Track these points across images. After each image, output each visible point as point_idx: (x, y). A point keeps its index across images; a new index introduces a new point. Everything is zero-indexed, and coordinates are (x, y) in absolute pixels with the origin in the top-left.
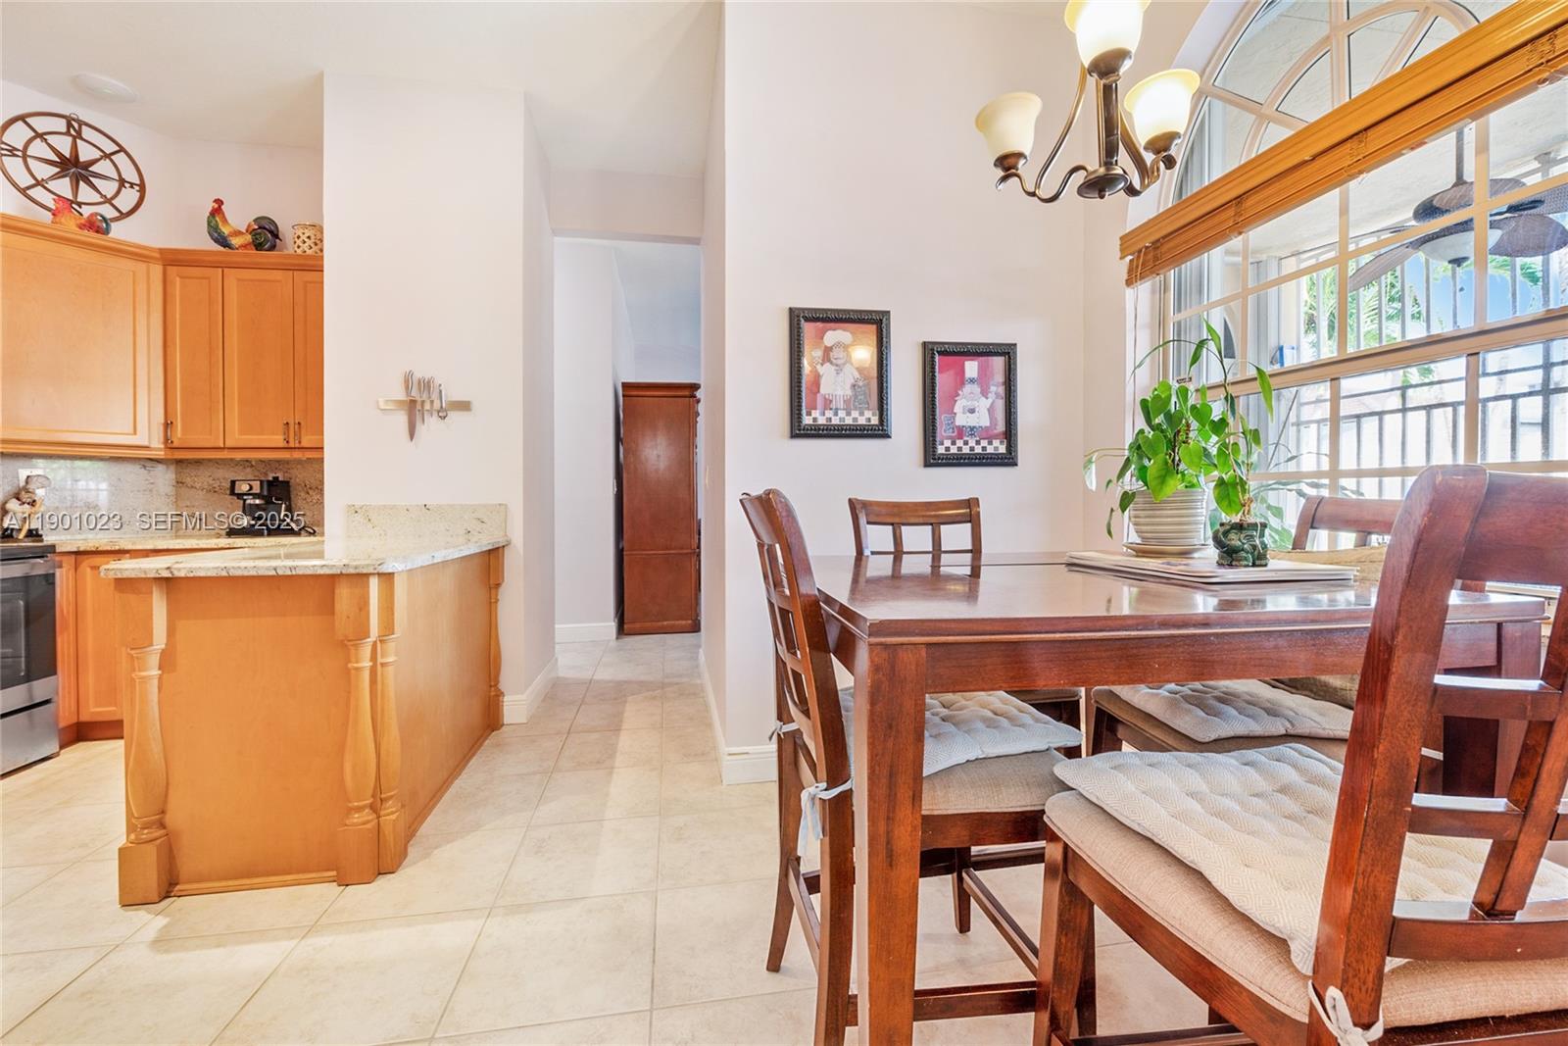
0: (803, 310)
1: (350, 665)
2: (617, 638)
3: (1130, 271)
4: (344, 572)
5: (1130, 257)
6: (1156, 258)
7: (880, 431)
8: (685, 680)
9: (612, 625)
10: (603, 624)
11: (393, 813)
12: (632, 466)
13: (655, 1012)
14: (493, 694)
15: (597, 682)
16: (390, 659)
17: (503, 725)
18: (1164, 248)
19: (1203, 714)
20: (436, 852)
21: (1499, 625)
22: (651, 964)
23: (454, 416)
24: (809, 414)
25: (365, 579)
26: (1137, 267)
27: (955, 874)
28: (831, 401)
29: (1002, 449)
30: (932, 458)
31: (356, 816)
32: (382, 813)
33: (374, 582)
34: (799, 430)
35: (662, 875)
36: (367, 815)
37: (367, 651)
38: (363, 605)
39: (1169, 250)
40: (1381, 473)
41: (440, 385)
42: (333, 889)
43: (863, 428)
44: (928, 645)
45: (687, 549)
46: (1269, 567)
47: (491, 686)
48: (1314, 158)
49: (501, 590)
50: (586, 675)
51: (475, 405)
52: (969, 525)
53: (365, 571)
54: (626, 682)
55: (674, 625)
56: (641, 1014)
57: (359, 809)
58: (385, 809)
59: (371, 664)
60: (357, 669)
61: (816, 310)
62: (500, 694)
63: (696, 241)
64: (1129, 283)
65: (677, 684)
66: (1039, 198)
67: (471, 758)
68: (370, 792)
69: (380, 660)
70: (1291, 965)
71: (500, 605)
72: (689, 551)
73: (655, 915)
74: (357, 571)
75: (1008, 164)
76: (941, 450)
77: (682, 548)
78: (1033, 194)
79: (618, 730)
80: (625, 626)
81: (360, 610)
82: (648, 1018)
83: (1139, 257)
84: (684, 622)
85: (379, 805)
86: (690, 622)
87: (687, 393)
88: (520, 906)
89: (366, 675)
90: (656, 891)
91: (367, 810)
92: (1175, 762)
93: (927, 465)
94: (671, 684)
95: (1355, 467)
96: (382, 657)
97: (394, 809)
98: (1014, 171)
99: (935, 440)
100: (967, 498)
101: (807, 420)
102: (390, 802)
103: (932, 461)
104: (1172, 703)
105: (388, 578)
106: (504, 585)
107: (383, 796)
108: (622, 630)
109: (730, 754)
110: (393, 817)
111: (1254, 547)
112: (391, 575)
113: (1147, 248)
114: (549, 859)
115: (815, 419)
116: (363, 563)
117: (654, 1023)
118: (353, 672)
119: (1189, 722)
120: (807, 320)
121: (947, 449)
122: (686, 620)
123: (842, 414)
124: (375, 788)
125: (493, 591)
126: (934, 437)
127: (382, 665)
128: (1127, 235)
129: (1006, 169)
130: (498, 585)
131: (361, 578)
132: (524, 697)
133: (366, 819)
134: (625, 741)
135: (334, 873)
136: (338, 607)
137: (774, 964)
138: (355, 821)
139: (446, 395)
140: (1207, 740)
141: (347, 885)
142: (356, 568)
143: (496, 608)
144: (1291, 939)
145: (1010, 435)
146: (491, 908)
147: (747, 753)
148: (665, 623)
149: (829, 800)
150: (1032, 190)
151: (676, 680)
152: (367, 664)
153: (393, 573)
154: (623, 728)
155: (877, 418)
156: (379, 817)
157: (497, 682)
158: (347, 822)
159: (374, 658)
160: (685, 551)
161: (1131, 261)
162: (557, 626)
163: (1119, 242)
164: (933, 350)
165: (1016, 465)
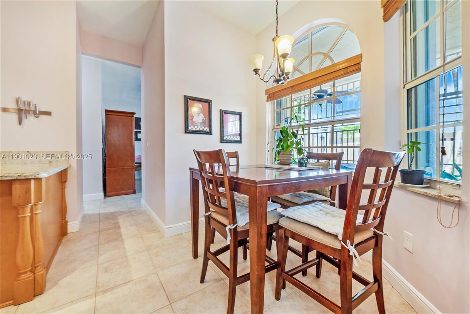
0: (189, 96)
1: (19, 216)
2: (104, 198)
3: (268, 98)
4: (18, 178)
5: (267, 95)
6: (274, 97)
7: (209, 133)
8: (137, 209)
9: (102, 194)
10: (98, 194)
11: (41, 271)
12: (109, 139)
13: (172, 304)
14: (64, 222)
15: (103, 214)
16: (39, 211)
17: (68, 233)
18: (275, 94)
19: (299, 198)
20: (59, 282)
21: (347, 176)
22: (164, 292)
23: (42, 117)
24: (190, 127)
25: (29, 181)
26: (269, 98)
27: (244, 246)
28: (196, 123)
29: (239, 139)
30: (222, 141)
31: (23, 276)
32: (36, 272)
33: (32, 182)
34: (188, 131)
35: (156, 267)
36: (29, 274)
37: (28, 209)
38: (28, 191)
39: (277, 95)
40: (317, 147)
41: (36, 104)
42: (12, 308)
43: (205, 132)
44: (268, 186)
45: (131, 166)
46: (307, 167)
47: (63, 220)
48: (307, 81)
49: (67, 183)
50: (97, 211)
51: (53, 113)
52: (236, 158)
53: (30, 177)
54: (115, 212)
55: (126, 192)
56: (168, 306)
57: (25, 273)
58: (37, 270)
59: (30, 214)
60: (24, 217)
61: (192, 97)
62: (66, 222)
63: (139, 67)
64: (267, 101)
65: (135, 211)
66: (264, 81)
67: (58, 247)
68: (30, 265)
69: (34, 212)
70: (338, 239)
71: (66, 189)
72: (132, 167)
73: (159, 279)
74: (26, 178)
75: (256, 71)
76: (225, 139)
77: (129, 167)
78: (263, 80)
79: (119, 228)
80: (107, 194)
81: (26, 193)
82: (171, 307)
83: (270, 96)
84: (130, 191)
85: (34, 269)
86: (132, 191)
87: (131, 115)
88: (107, 290)
89: (28, 220)
90: (156, 272)
91: (28, 273)
92: (302, 208)
93: (221, 142)
94: (133, 211)
95: (316, 146)
96: (35, 211)
97: (41, 270)
98: (257, 73)
99: (223, 136)
100: (235, 151)
101: (190, 128)
102: (39, 267)
103: (223, 141)
104: (292, 197)
105: (39, 180)
106: (68, 181)
107: (36, 265)
108: (105, 195)
109: (167, 228)
110: (42, 272)
111: (305, 163)
112: (40, 179)
113: (271, 93)
114: (112, 273)
115: (192, 128)
116: (29, 174)
117: (173, 307)
118: (21, 219)
119: (296, 200)
120: (190, 99)
121: (226, 138)
122: (131, 190)
123: (199, 127)
124: (32, 263)
125: (63, 184)
126: (223, 135)
127: (35, 214)
128: (267, 90)
129: (256, 72)
130: (66, 182)
131: (27, 180)
132: (77, 222)
133: (28, 276)
134: (123, 231)
135: (12, 301)
136: (14, 192)
137: (202, 281)
138: (22, 278)
139: (39, 108)
140: (301, 203)
141: (19, 305)
142: (25, 176)
143: (65, 190)
144: (338, 234)
145: (240, 135)
146: (96, 294)
147: (173, 227)
148: (123, 192)
149: (233, 229)
150: (262, 79)
151: (134, 209)
152: (28, 214)
153: (41, 178)
154: (121, 227)
155: (209, 129)
156: (34, 274)
157: (65, 218)
158: (19, 279)
159: (32, 211)
160: (130, 167)
161: (268, 96)
162: (84, 195)
163: (265, 91)
164: (223, 112)
165: (242, 143)
